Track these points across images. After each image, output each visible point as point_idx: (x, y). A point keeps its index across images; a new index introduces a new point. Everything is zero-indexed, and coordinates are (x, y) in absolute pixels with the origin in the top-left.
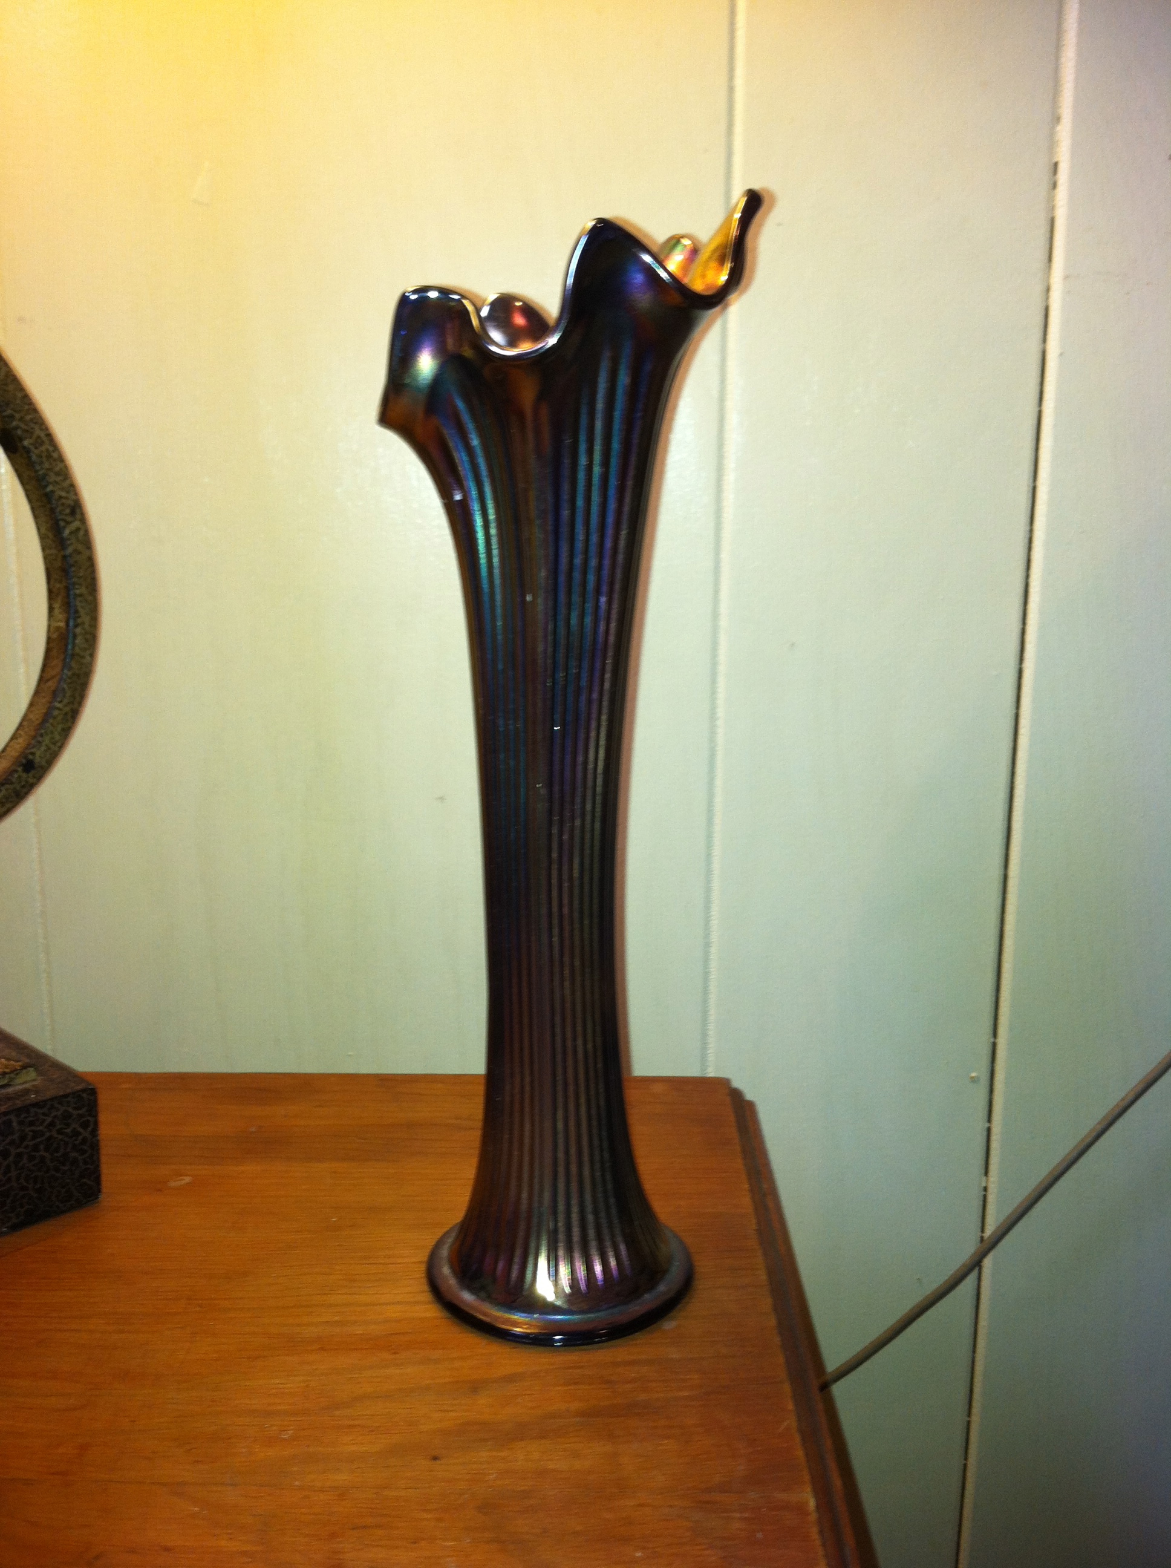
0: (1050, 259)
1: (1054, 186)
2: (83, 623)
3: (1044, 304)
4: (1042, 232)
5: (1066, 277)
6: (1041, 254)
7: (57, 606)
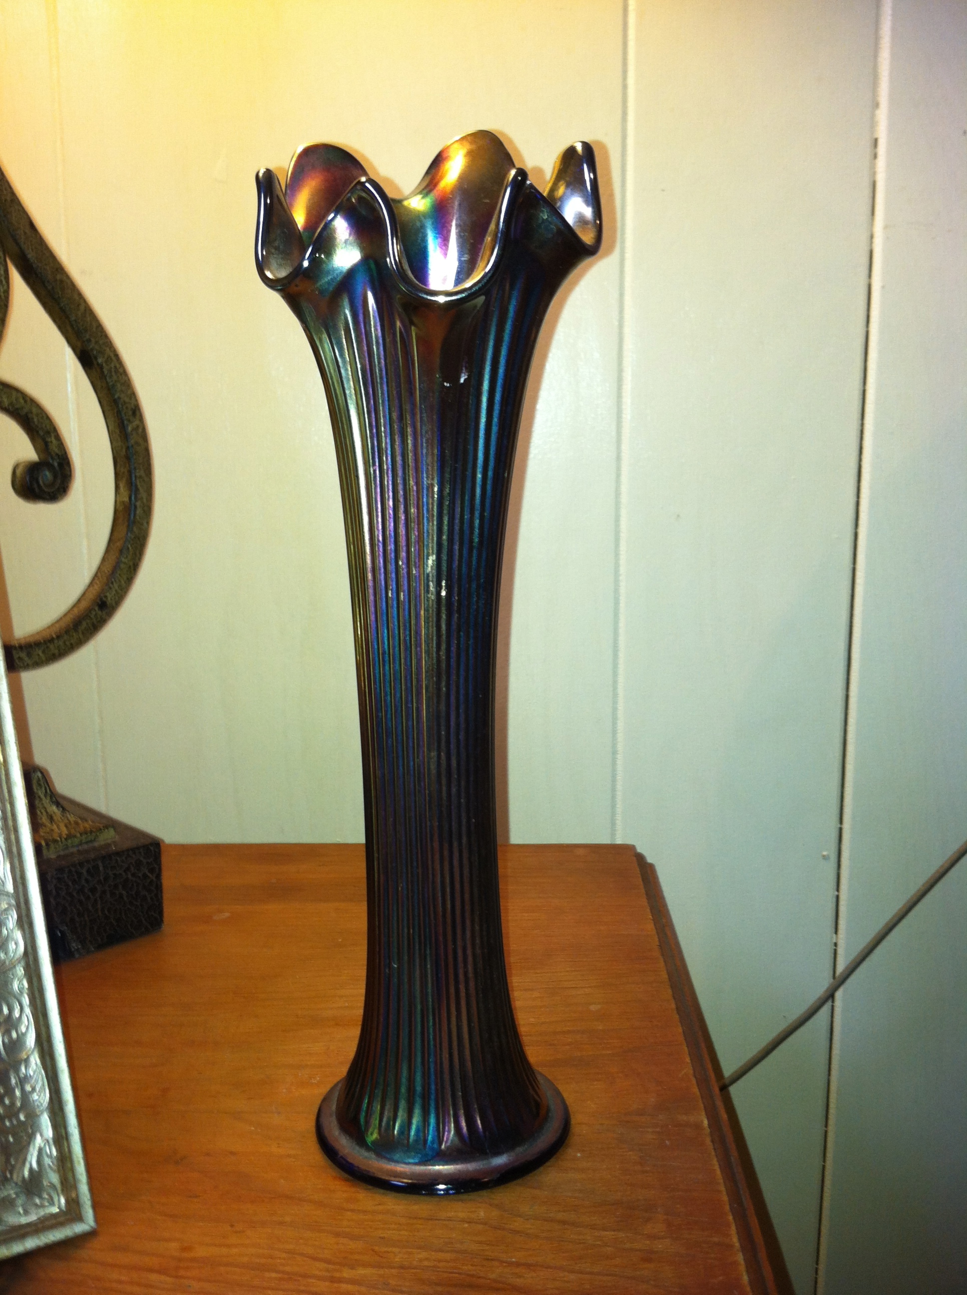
0: (873, 213)
1: (875, 156)
2: (142, 498)
3: (869, 248)
4: (867, 192)
5: (886, 227)
6: (866, 209)
7: (122, 485)
